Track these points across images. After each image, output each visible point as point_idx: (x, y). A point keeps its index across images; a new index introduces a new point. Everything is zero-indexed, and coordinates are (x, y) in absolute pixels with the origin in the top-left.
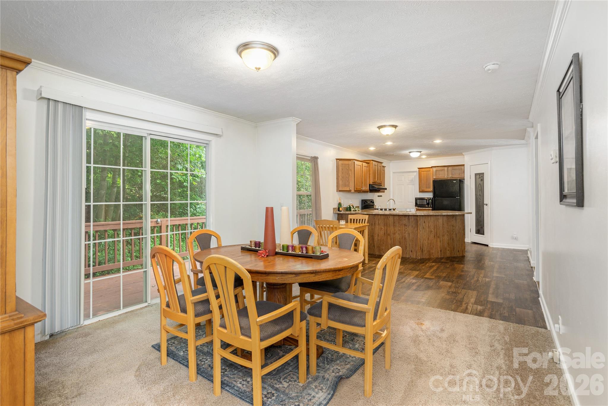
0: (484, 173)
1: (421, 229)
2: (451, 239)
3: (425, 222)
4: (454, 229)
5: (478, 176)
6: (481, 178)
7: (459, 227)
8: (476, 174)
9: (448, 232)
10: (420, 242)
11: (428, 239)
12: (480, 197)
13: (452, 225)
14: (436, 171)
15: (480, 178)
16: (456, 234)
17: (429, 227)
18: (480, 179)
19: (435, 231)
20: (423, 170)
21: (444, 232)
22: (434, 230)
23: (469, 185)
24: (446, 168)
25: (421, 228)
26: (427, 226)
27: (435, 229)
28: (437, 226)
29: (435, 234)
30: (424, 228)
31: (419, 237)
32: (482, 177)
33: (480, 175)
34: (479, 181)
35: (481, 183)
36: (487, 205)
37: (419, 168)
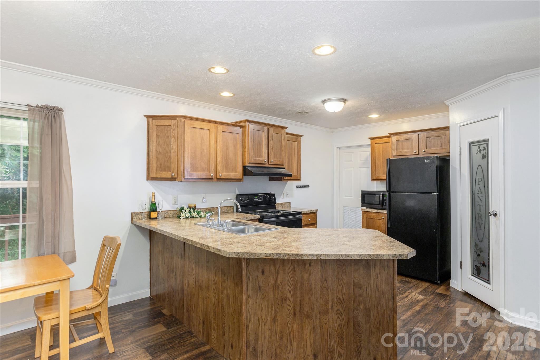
0: (487, 140)
1: (250, 292)
2: (352, 323)
3: (263, 272)
4: (360, 296)
5: (475, 149)
6: (483, 152)
7: (377, 288)
8: (471, 143)
9: (340, 301)
10: (247, 327)
11: (274, 319)
12: (480, 195)
13: (354, 285)
14: (397, 141)
15: (480, 152)
16: (367, 311)
17: (276, 286)
18: (480, 155)
19: (298, 299)
20: (378, 141)
21: (327, 302)
22: (294, 295)
23: (458, 167)
24: (415, 136)
25: (250, 288)
26: (272, 283)
27: (298, 294)
28: (302, 284)
29: (298, 309)
30: (260, 287)
31: (244, 312)
32: (484, 149)
33: (480, 145)
34: (477, 158)
35: (483, 162)
36: (495, 215)
37: (371, 139)
